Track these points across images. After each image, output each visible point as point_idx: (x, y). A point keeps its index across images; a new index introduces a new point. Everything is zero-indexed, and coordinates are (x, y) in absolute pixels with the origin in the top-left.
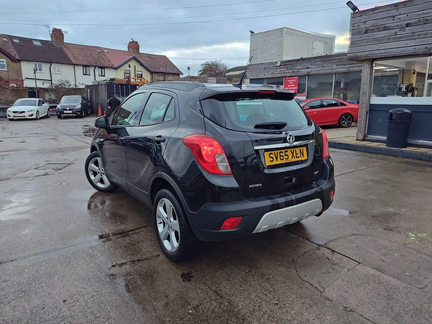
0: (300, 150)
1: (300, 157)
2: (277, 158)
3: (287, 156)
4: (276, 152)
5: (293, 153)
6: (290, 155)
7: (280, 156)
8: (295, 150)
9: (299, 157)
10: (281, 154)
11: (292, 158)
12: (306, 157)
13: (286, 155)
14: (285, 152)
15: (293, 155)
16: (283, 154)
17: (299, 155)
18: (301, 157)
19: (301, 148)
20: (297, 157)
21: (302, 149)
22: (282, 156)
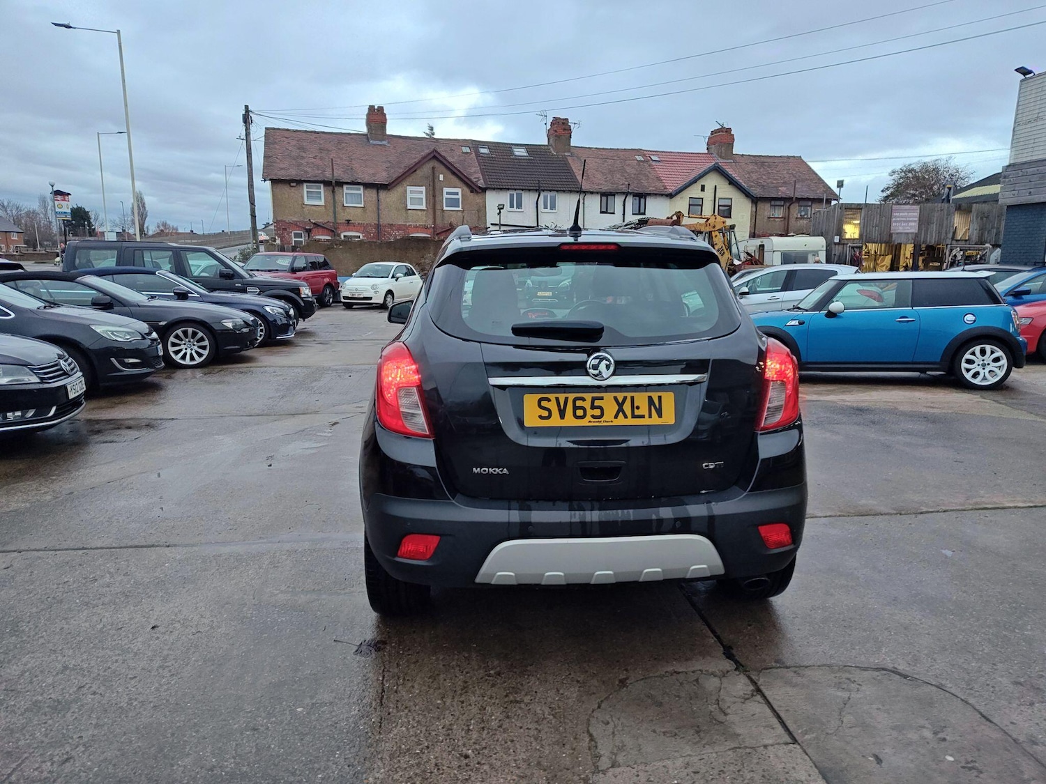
0: (650, 397)
1: (647, 416)
2: (562, 412)
3: (599, 410)
4: (562, 397)
5: (620, 404)
6: (611, 408)
7: (575, 408)
8: (632, 398)
9: (643, 417)
10: (579, 403)
11: (617, 418)
12: (669, 420)
13: (593, 407)
14: (594, 399)
15: (621, 410)
16: (587, 405)
17: (644, 410)
18: (650, 416)
19: (654, 394)
20: (634, 416)
21: (660, 398)
22: (581, 408)
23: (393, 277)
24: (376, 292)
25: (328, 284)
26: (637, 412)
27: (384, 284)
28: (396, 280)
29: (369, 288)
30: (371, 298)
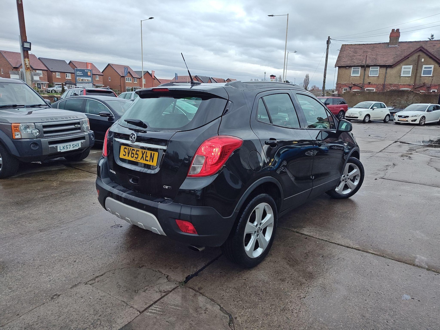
0: (151, 153)
2: (129, 153)
3: (137, 155)
5: (143, 154)
6: (140, 155)
8: (146, 152)
9: (148, 161)
10: (133, 152)
11: (141, 159)
12: (154, 164)
14: (137, 151)
15: (143, 157)
17: (148, 159)
18: (150, 161)
19: (153, 152)
20: (146, 160)
21: (154, 154)
22: (133, 154)
23: (371, 108)
24: (361, 115)
25: (342, 111)
27: (365, 112)
28: (373, 110)
29: (358, 113)
30: (357, 118)
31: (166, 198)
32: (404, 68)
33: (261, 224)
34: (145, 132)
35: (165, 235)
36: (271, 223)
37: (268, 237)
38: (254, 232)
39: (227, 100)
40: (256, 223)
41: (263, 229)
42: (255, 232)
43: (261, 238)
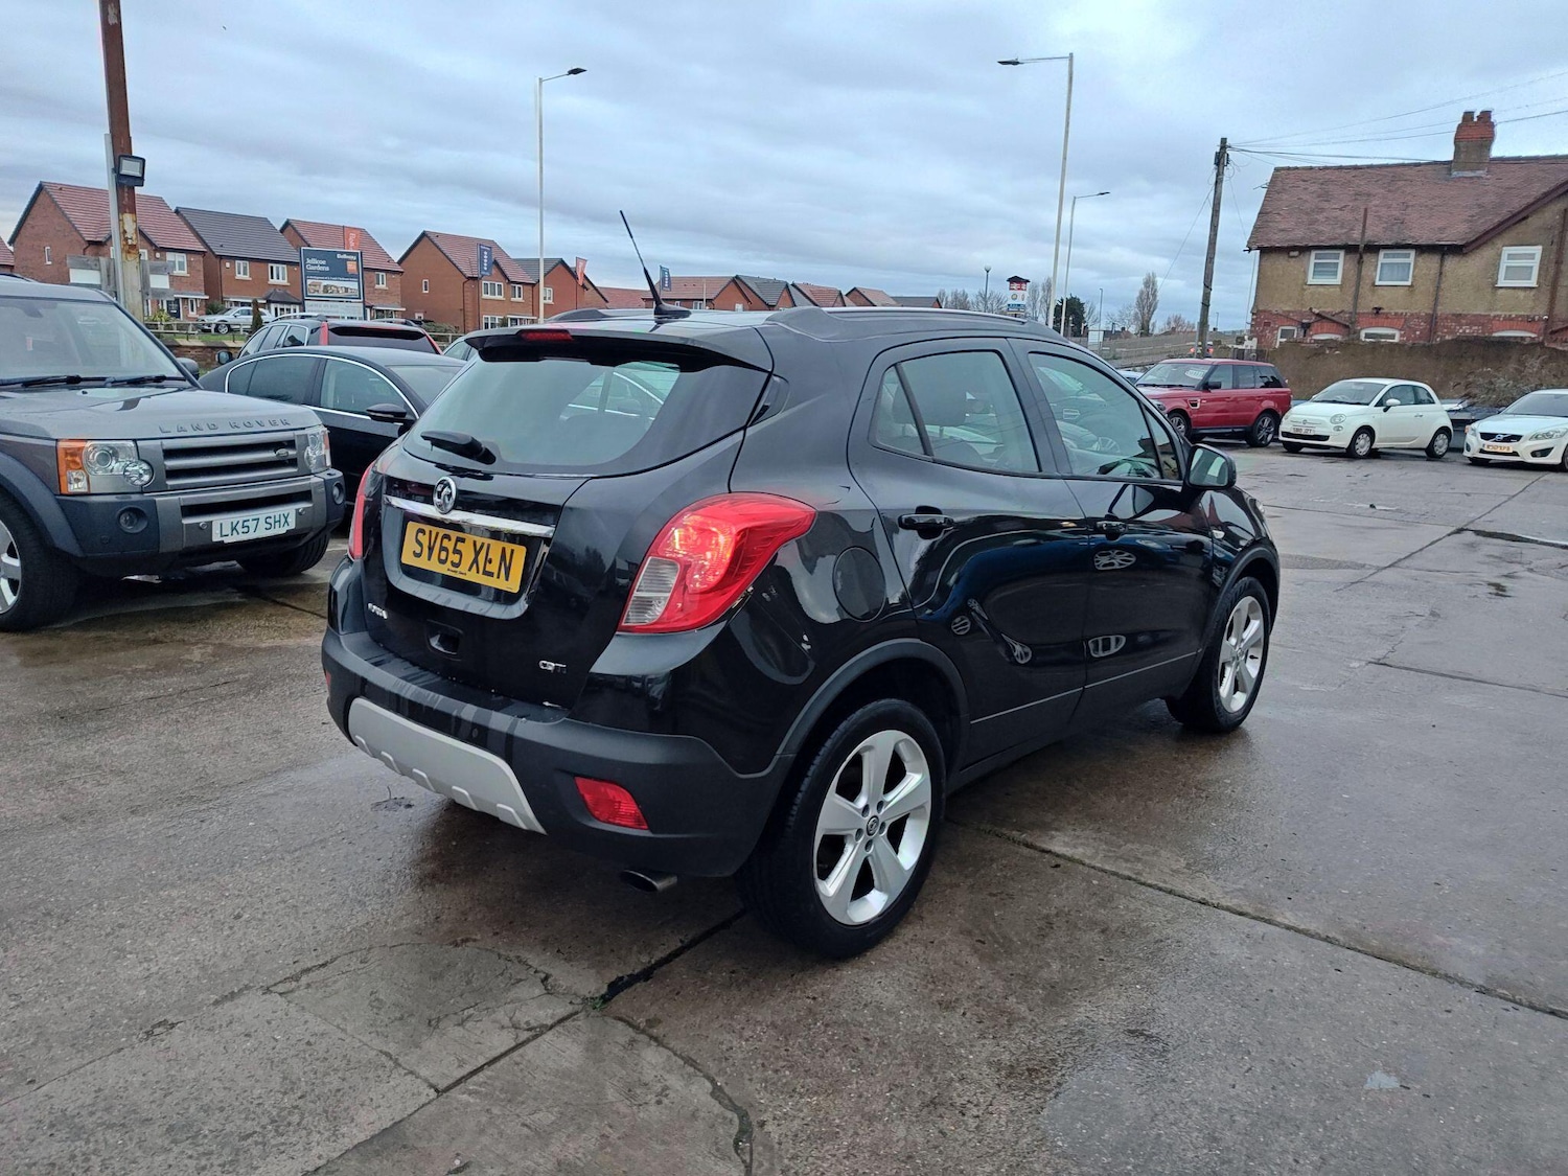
0: (504, 550)
1: (496, 575)
2: (431, 549)
3: (458, 556)
4: (435, 530)
5: (477, 553)
6: (468, 556)
7: (443, 549)
8: (489, 546)
9: (491, 574)
10: (446, 543)
11: (470, 570)
12: (513, 585)
13: (456, 551)
14: (458, 540)
15: (475, 561)
16: (450, 545)
17: (493, 568)
18: (499, 577)
19: (509, 547)
20: (485, 573)
21: (512, 551)
22: (446, 550)
23: (1379, 404)
24: (1338, 429)
25: (1269, 412)
26: (489, 568)
27: (1355, 416)
28: (1385, 410)
29: (1327, 420)
30: (1326, 438)
31: (547, 704)
32: (1510, 257)
33: (880, 805)
34: (487, 477)
35: (541, 830)
36: (922, 807)
37: (909, 854)
38: (854, 832)
39: (766, 375)
40: (862, 801)
41: (888, 823)
42: (859, 832)
43: (880, 855)
